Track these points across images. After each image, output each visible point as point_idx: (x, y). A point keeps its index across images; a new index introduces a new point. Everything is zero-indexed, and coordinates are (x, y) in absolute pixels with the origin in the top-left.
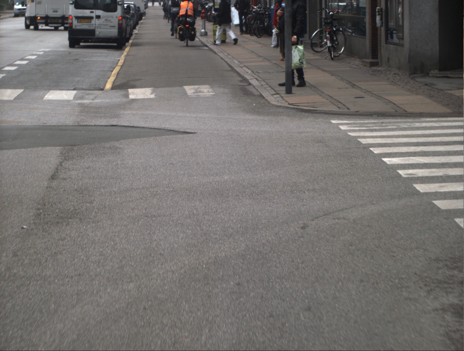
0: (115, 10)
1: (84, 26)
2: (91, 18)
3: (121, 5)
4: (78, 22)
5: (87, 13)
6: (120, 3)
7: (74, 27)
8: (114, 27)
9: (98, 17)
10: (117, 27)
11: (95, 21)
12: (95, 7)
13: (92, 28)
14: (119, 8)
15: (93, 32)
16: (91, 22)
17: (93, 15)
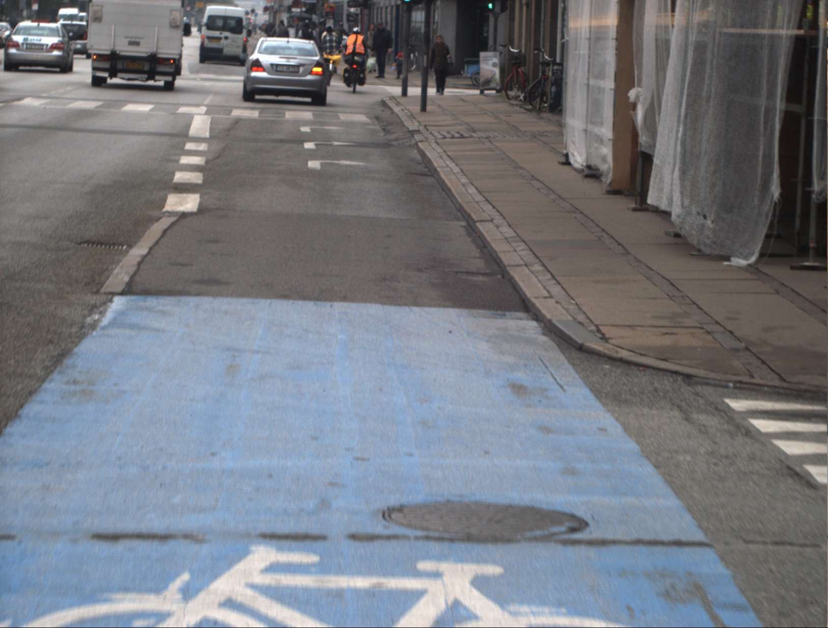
0: (240, 32)
1: (214, 45)
2: (219, 39)
3: (246, 28)
4: (209, 41)
5: (217, 34)
6: (246, 27)
7: (205, 45)
8: (238, 47)
9: (226, 38)
10: (242, 47)
11: (223, 42)
12: (223, 29)
13: (220, 47)
14: (245, 32)
15: (221, 50)
16: (219, 42)
17: (223, 36)
